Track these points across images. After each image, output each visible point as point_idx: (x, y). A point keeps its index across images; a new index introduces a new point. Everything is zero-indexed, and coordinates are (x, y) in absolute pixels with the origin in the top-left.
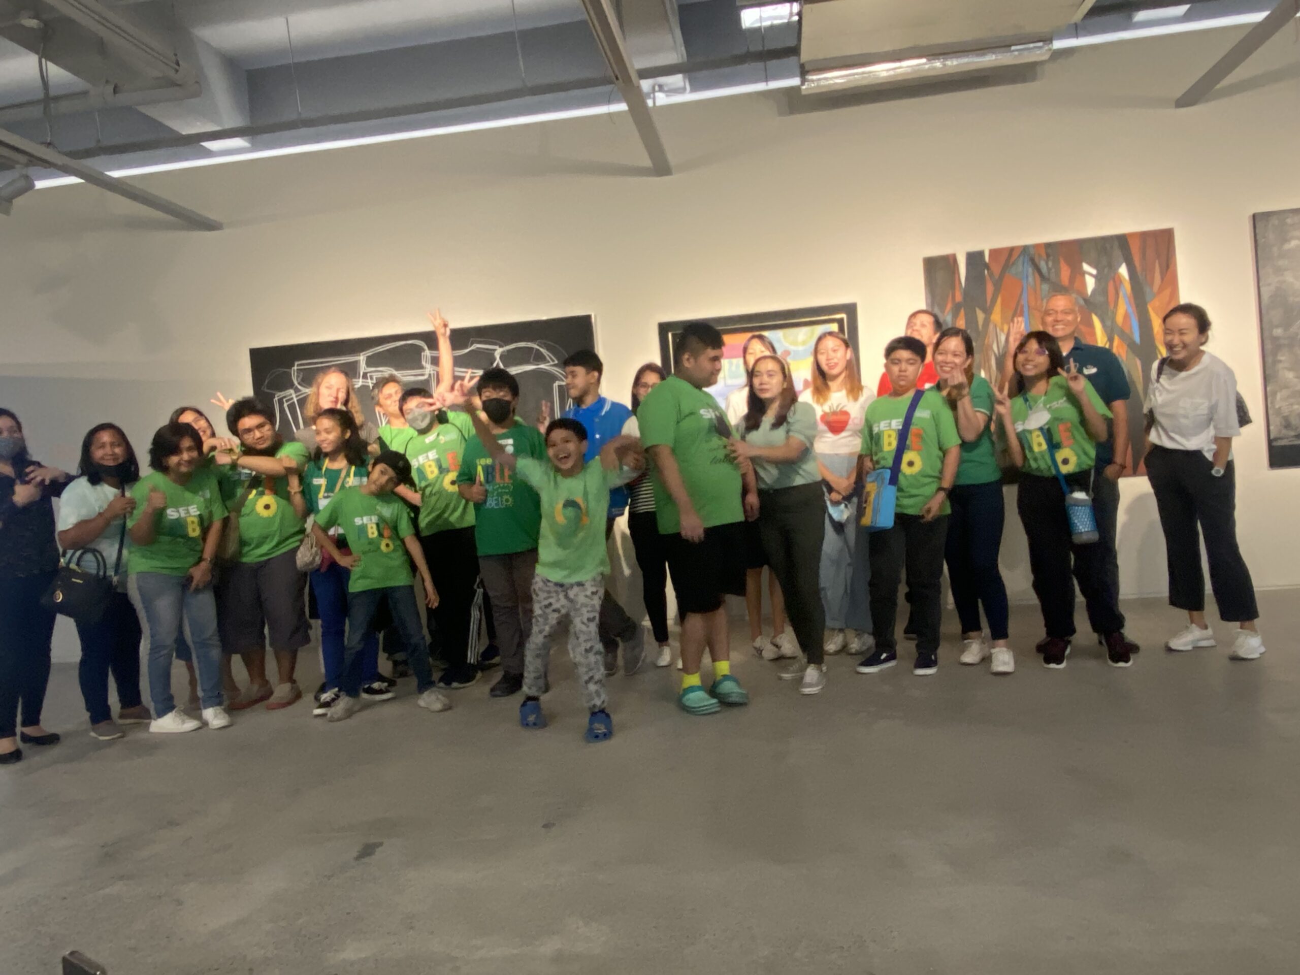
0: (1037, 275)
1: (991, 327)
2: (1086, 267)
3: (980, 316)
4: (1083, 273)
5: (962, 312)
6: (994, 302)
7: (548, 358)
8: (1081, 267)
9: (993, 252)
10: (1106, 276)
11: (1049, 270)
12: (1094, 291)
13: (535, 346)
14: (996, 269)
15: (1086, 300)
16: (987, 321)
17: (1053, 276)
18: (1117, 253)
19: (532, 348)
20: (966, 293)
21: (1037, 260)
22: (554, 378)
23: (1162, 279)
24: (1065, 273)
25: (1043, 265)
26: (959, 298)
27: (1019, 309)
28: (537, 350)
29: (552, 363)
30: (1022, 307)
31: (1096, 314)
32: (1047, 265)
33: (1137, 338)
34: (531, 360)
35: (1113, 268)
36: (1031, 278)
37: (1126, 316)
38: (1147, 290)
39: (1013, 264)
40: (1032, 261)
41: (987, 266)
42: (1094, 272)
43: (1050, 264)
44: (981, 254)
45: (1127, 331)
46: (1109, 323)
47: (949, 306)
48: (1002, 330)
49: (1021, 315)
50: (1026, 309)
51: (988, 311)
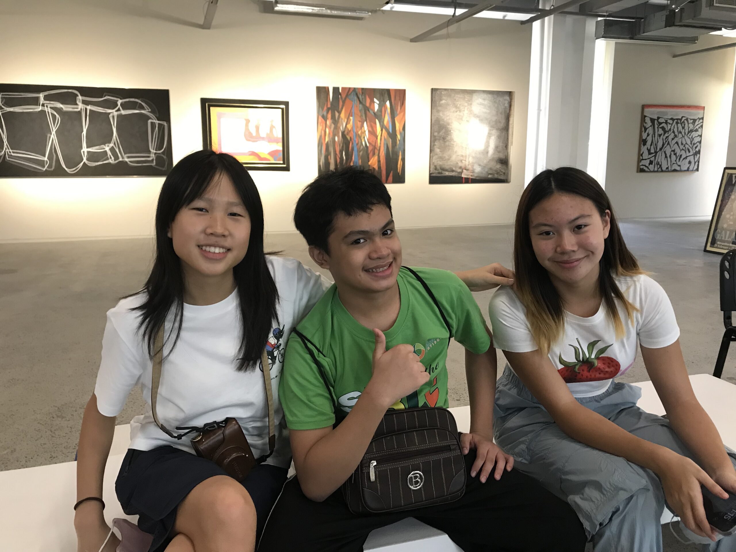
0: (358, 101)
1: (340, 119)
2: (375, 100)
3: (337, 114)
4: (374, 102)
5: (330, 112)
6: (342, 108)
7: (145, 108)
8: (373, 100)
9: (343, 88)
10: (382, 105)
11: (362, 99)
12: (378, 110)
13: (139, 101)
14: (344, 96)
15: (374, 113)
16: (339, 116)
17: (364, 103)
18: (386, 95)
19: (137, 102)
20: (332, 104)
21: (358, 94)
22: (149, 118)
23: (401, 109)
24: (368, 101)
25: (360, 97)
26: (329, 106)
27: (351, 113)
28: (140, 103)
29: (147, 110)
30: (352, 113)
31: (378, 119)
32: (362, 96)
33: (391, 131)
34: (137, 107)
35: (385, 102)
36: (357, 102)
37: (388, 122)
38: (395, 112)
39: (350, 94)
40: (357, 94)
41: (340, 94)
42: (378, 102)
43: (363, 96)
44: (338, 88)
45: (388, 128)
46: (382, 123)
47: (325, 108)
48: (344, 121)
49: (352, 116)
50: (353, 114)
51: (340, 113)
